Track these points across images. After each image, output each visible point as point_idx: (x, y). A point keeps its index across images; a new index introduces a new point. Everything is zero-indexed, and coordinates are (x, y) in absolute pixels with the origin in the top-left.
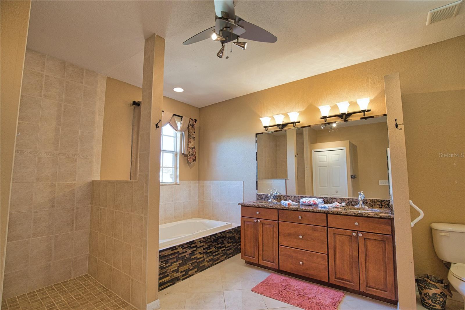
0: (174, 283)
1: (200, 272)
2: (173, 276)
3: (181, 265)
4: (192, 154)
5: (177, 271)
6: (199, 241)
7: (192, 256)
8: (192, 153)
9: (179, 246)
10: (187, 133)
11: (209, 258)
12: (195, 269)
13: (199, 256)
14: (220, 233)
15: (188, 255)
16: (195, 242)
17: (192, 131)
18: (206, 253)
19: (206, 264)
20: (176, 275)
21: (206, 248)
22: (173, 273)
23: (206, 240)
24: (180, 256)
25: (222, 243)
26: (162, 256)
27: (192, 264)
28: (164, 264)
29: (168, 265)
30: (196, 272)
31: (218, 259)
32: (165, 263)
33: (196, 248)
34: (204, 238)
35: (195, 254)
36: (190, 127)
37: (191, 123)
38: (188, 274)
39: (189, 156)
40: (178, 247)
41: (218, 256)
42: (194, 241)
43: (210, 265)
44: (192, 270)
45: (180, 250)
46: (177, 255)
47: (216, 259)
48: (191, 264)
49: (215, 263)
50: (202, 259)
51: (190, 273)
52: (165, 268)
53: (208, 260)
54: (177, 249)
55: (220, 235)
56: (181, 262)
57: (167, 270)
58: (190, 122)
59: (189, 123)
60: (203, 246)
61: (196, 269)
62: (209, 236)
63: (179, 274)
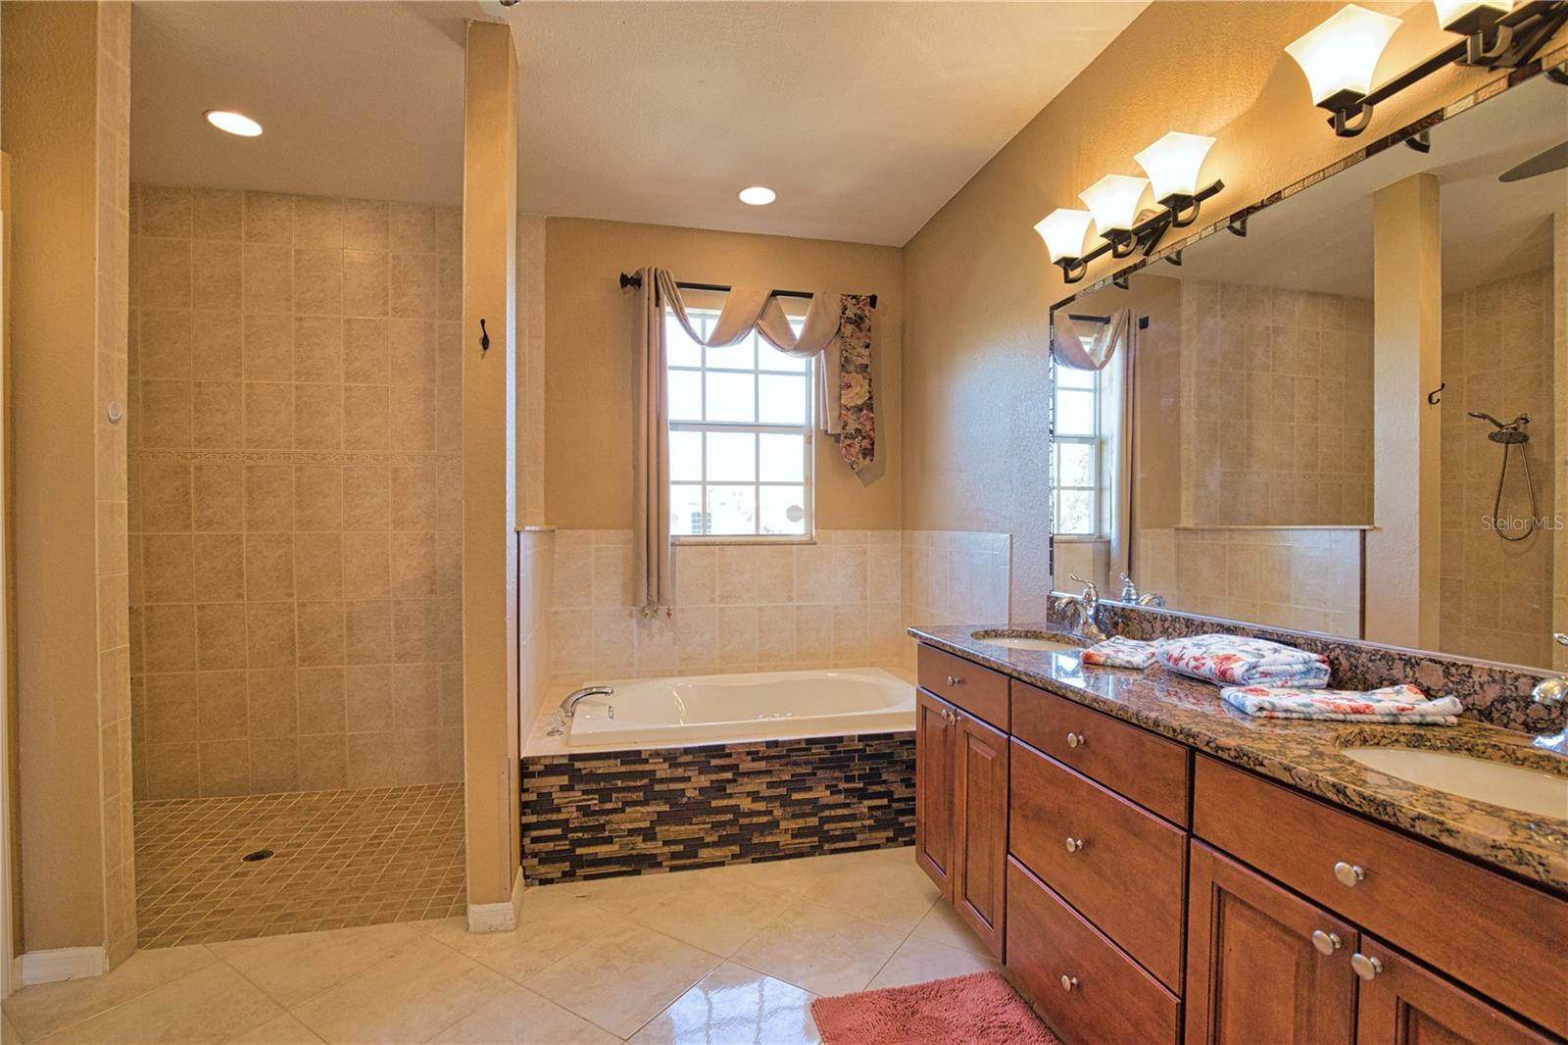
0: (637, 872)
1: (754, 861)
2: (632, 849)
3: (662, 818)
4: (857, 430)
5: (649, 835)
6: (748, 754)
7: (714, 799)
8: (859, 427)
9: (657, 754)
10: (836, 353)
11: (801, 823)
12: (732, 847)
13: (746, 804)
14: (859, 736)
15: (697, 792)
16: (727, 751)
17: (854, 342)
18: (785, 802)
19: (785, 840)
20: (642, 846)
21: (781, 784)
22: (631, 836)
23: (785, 753)
24: (657, 787)
25: (874, 777)
26: (584, 772)
27: (715, 826)
28: (595, 799)
29: (609, 806)
30: (734, 857)
31: (851, 836)
32: (596, 796)
33: (734, 775)
34: (770, 745)
35: (730, 796)
36: (848, 329)
37: (849, 313)
38: (696, 856)
39: (845, 437)
40: (650, 755)
41: (848, 825)
42: (723, 747)
43: (805, 850)
44: (714, 844)
45: (663, 770)
46: (646, 781)
47: (836, 833)
48: (710, 826)
49: (833, 846)
50: (764, 819)
51: (705, 854)
52: (595, 813)
53: (793, 830)
54: (646, 761)
55: (861, 746)
56: (667, 808)
57: (609, 822)
58: (845, 308)
59: (843, 313)
60: (769, 772)
61: (736, 849)
62: (798, 742)
63: (654, 847)
